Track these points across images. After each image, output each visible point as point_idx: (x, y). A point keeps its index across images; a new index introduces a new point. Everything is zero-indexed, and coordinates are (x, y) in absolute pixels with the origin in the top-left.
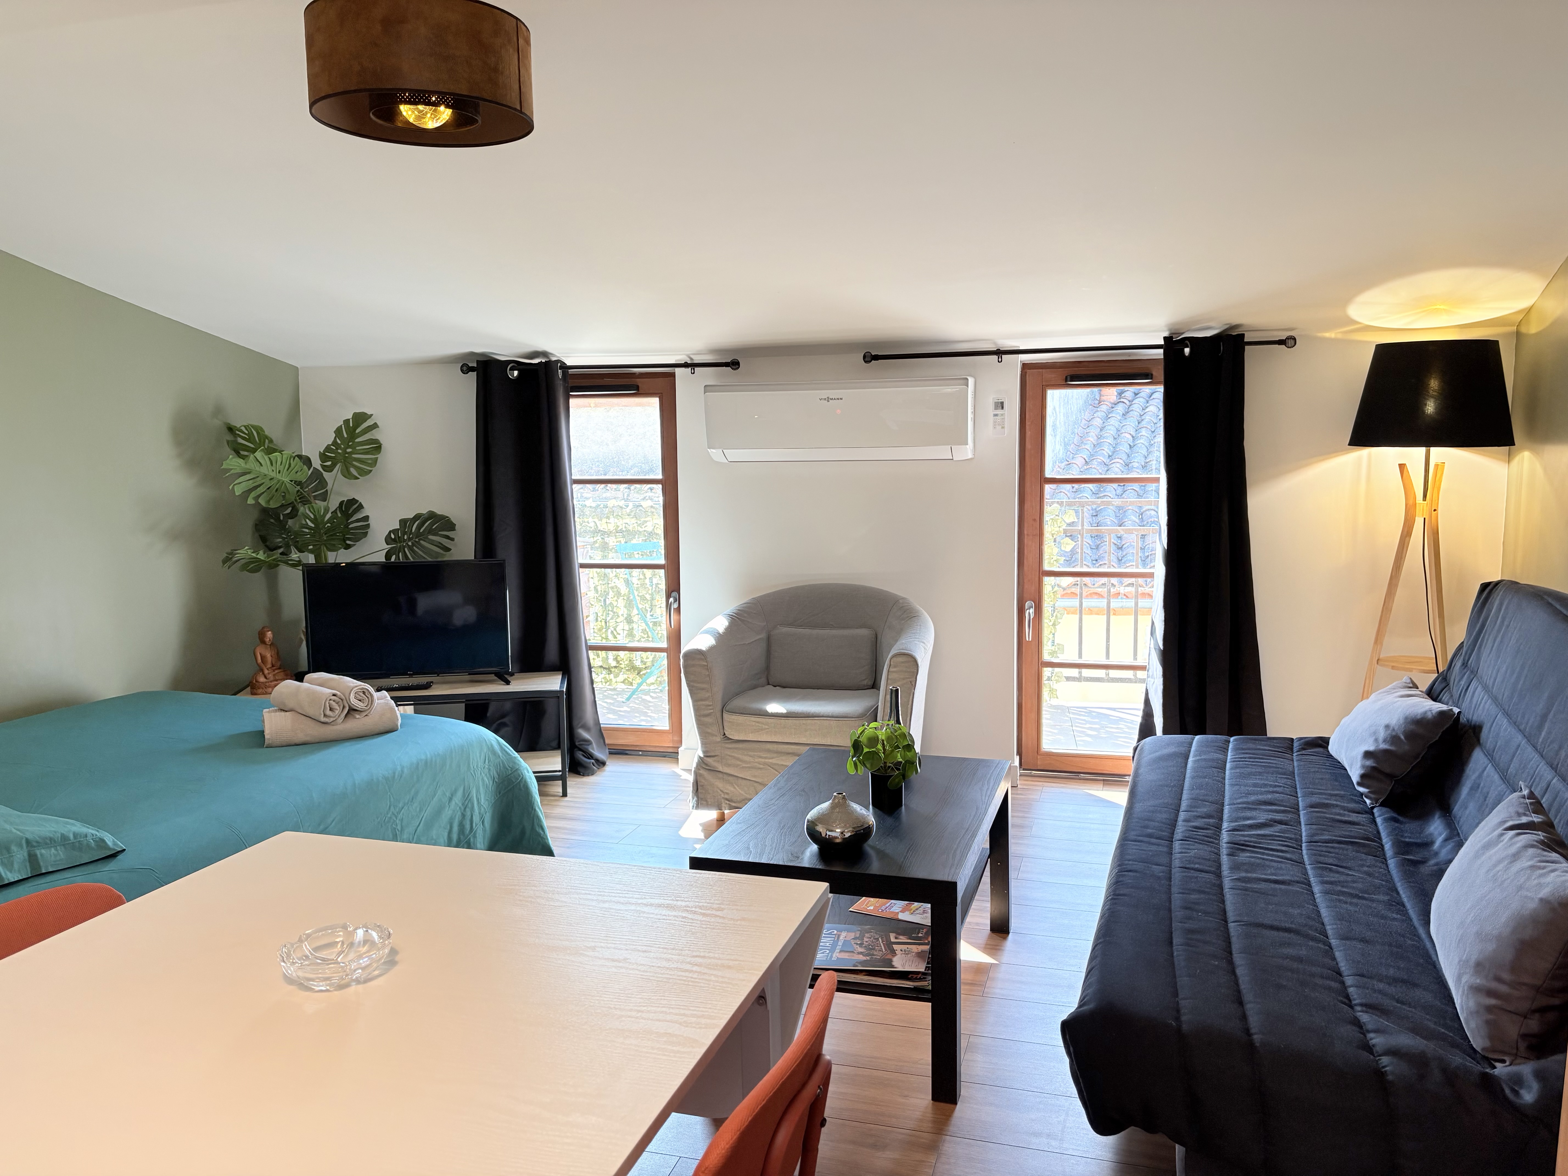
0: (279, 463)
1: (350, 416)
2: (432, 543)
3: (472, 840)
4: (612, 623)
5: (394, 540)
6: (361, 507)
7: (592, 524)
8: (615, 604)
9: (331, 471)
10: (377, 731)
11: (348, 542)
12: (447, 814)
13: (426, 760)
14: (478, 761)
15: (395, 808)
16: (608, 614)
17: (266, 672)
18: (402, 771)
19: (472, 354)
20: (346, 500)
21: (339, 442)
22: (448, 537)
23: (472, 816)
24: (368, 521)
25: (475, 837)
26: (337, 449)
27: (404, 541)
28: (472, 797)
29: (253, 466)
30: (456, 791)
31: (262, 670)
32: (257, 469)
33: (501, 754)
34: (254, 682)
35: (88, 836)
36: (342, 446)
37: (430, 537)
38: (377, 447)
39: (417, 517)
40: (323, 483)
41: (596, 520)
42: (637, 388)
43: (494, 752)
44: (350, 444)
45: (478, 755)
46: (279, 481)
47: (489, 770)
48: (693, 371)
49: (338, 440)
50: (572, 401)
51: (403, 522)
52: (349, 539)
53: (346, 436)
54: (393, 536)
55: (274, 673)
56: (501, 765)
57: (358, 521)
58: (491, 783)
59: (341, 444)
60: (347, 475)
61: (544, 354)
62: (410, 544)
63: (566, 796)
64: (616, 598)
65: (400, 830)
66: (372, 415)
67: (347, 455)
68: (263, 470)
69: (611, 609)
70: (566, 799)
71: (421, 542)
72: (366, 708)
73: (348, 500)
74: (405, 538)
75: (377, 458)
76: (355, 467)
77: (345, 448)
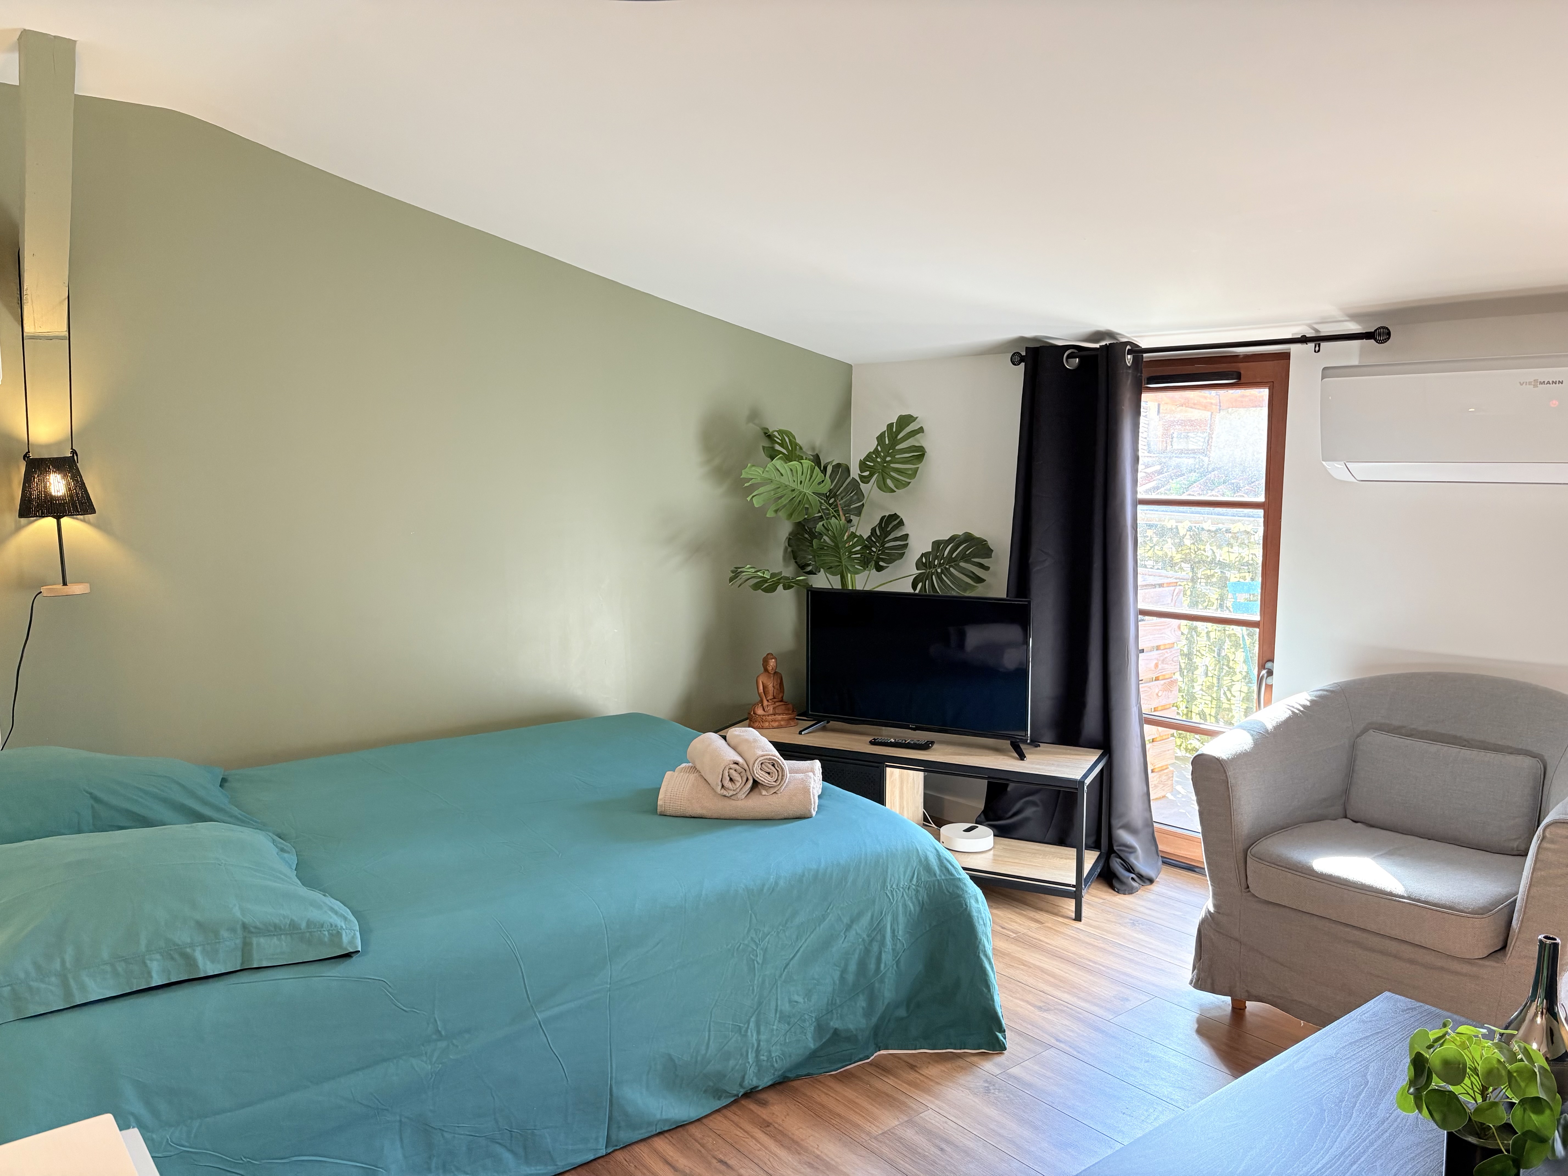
0: (800, 473)
1: (894, 420)
2: (963, 571)
3: (877, 985)
4: (1226, 681)
5: (925, 565)
6: (901, 523)
7: (1209, 553)
8: (1231, 657)
9: (868, 482)
10: (786, 815)
11: (881, 563)
12: (840, 945)
13: (818, 871)
14: (899, 877)
15: (756, 933)
16: (1223, 669)
17: (765, 703)
18: (776, 883)
19: (1022, 339)
20: (887, 515)
21: (880, 450)
22: (981, 566)
23: (880, 953)
24: (906, 540)
25: (882, 981)
26: (877, 457)
27: (935, 566)
28: (885, 927)
29: (773, 476)
30: (860, 915)
31: (762, 702)
32: (777, 479)
33: (938, 872)
34: (752, 713)
35: (326, 925)
36: (882, 454)
37: (962, 564)
38: (919, 454)
39: (952, 539)
40: (860, 495)
41: (1214, 548)
42: (1239, 376)
43: (928, 868)
44: (890, 451)
45: (902, 870)
46: (801, 492)
47: (917, 891)
48: (1317, 349)
49: (879, 448)
50: (1145, 396)
51: (937, 544)
52: (883, 560)
53: (887, 442)
54: (924, 560)
55: (774, 706)
56: (936, 887)
57: (896, 539)
58: (918, 909)
59: (881, 451)
60: (883, 487)
61: (1110, 334)
62: (939, 570)
63: (1080, 920)
64: (1233, 650)
65: (760, 962)
66: (917, 418)
67: (885, 465)
68: (784, 480)
69: (1226, 663)
70: (1077, 924)
71: (951, 569)
72: (774, 783)
73: (890, 516)
74: (936, 563)
75: (918, 468)
76: (892, 478)
77: (885, 457)
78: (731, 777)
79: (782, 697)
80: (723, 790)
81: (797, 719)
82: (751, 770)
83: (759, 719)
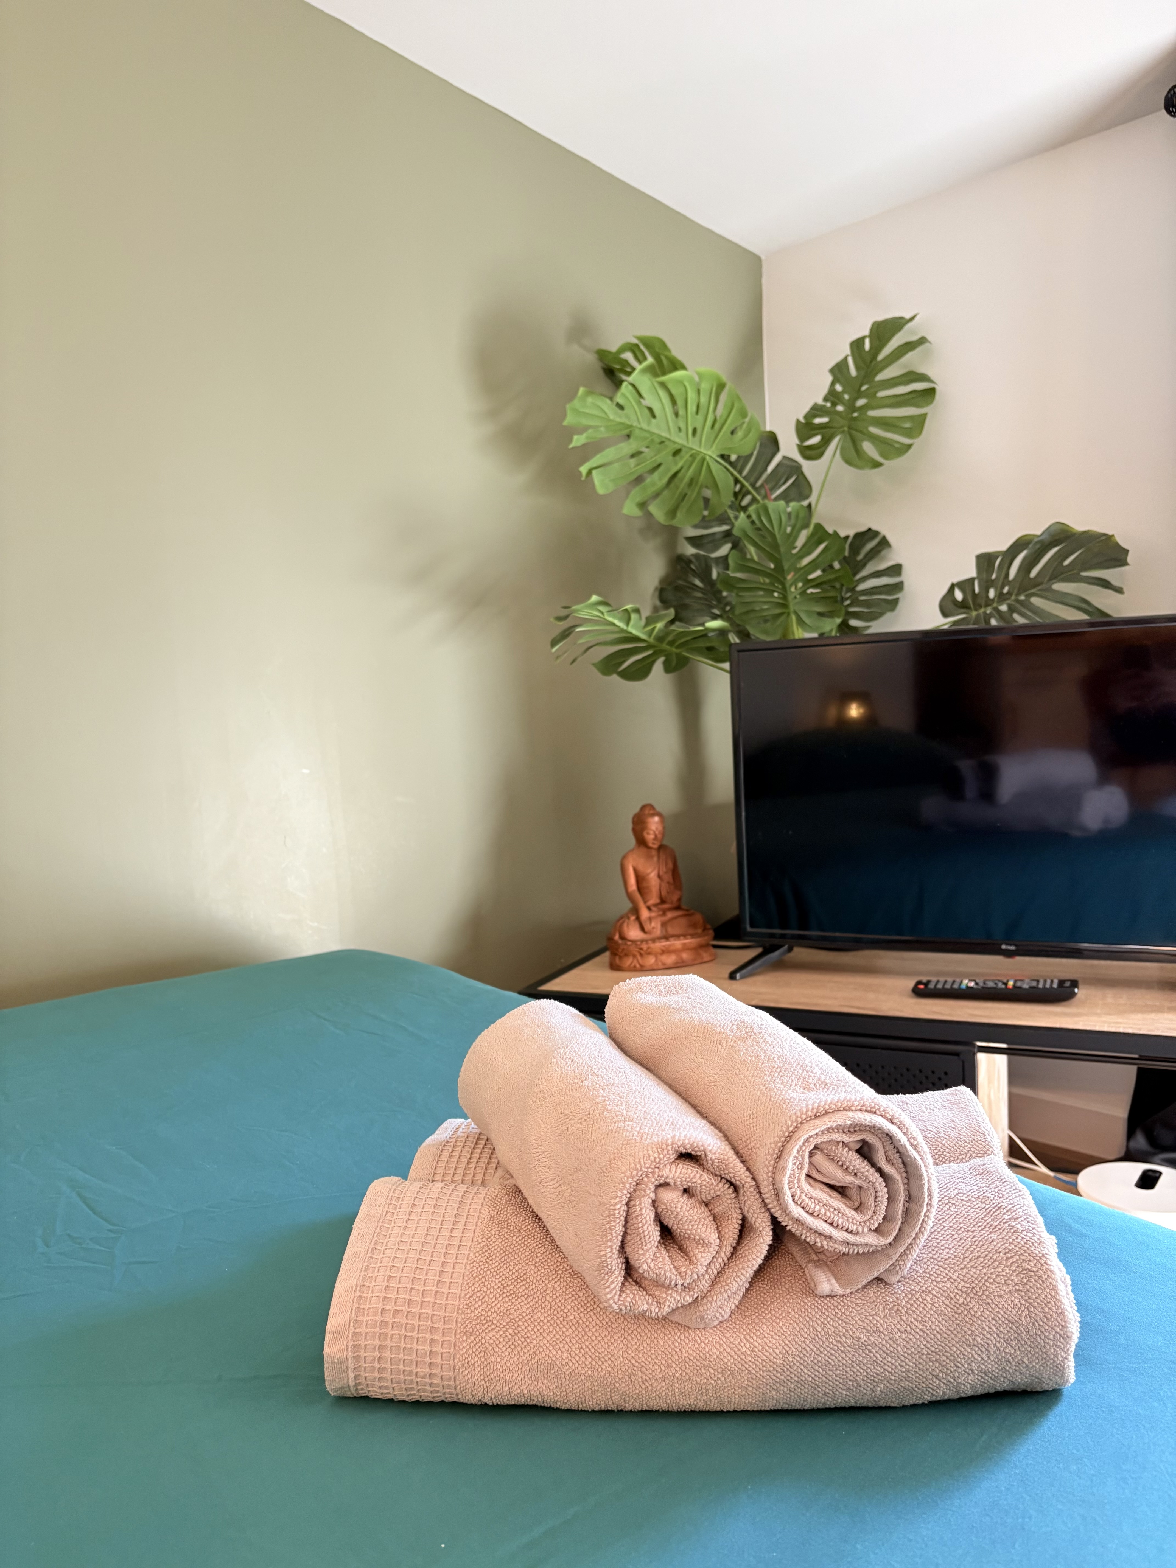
1: (864, 333)
5: (963, 606)
6: (884, 543)
9: (819, 456)
17: (645, 914)
21: (840, 391)
22: (1105, 584)
24: (899, 575)
26: (834, 404)
27: (989, 602)
31: (635, 911)
32: (644, 426)
34: (617, 937)
36: (846, 397)
37: (1058, 586)
38: (923, 388)
39: (1021, 544)
40: (801, 486)
44: (864, 388)
49: (837, 388)
51: (985, 561)
52: (857, 616)
53: (854, 374)
54: (959, 595)
55: (665, 919)
57: (878, 574)
59: (844, 392)
60: (854, 459)
62: (1004, 608)
66: (910, 320)
67: (855, 415)
71: (1035, 600)
72: (872, 1240)
73: (858, 535)
74: (992, 593)
75: (925, 415)
76: (874, 439)
77: (854, 400)
78: (669, 1222)
79: (679, 900)
80: (632, 1291)
81: (715, 946)
82: (766, 1189)
83: (633, 949)
